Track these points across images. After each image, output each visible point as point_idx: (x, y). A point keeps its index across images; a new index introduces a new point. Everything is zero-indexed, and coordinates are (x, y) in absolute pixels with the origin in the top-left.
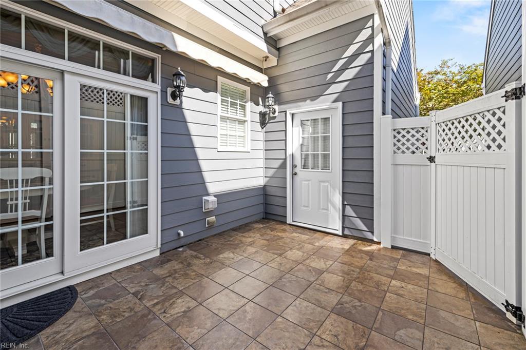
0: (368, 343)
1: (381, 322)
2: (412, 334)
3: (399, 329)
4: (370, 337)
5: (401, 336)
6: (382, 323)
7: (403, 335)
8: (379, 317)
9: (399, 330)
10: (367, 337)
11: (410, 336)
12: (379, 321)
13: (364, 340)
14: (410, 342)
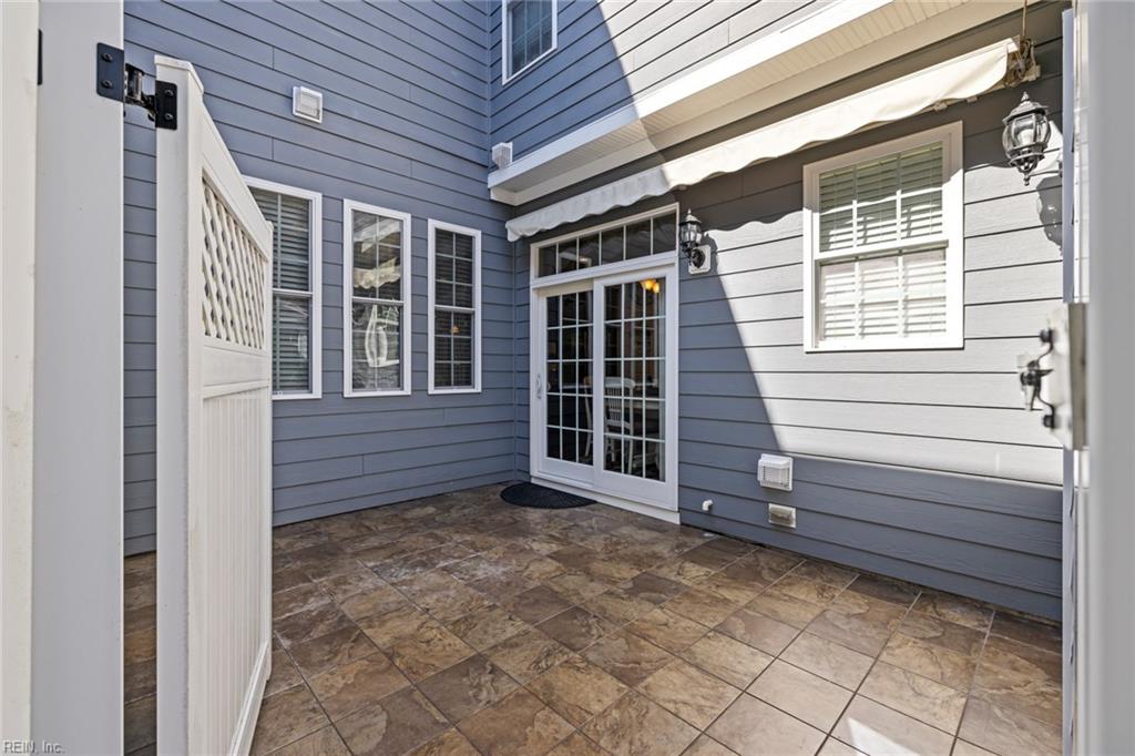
0: (395, 669)
1: (421, 705)
2: (368, 736)
3: (389, 722)
4: (402, 676)
5: (376, 716)
6: (418, 707)
7: (375, 720)
8: (433, 710)
9: (387, 721)
10: (405, 672)
11: (366, 731)
12: (424, 706)
13: (402, 667)
14: (358, 720)
